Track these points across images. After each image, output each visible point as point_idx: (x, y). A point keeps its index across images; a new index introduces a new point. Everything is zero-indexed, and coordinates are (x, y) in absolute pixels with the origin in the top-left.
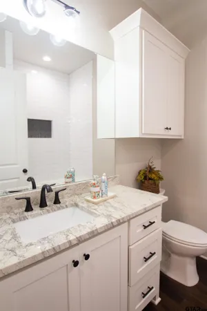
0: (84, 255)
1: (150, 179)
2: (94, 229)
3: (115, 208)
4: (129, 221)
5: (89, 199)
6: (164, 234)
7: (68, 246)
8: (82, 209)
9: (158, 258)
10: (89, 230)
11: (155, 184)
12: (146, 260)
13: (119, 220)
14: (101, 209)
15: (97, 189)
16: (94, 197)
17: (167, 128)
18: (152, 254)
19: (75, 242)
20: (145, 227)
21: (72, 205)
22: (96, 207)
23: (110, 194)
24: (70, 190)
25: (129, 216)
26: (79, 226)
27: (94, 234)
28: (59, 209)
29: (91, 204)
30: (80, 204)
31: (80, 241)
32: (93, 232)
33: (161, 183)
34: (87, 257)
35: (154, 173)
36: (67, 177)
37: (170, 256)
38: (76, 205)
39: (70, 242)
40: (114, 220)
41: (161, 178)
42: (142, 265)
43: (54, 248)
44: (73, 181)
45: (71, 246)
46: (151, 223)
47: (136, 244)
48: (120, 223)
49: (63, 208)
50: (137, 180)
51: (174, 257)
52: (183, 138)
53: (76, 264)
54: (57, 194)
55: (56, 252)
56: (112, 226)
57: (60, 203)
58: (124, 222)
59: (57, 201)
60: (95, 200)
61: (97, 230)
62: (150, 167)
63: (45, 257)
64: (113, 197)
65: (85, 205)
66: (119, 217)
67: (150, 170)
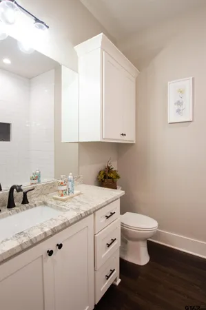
0: (58, 245)
1: (109, 178)
2: (66, 221)
3: (82, 203)
4: (94, 212)
5: (58, 197)
6: (122, 224)
7: (44, 237)
8: (51, 206)
9: (117, 243)
10: (62, 222)
11: (113, 182)
12: (109, 245)
13: (87, 212)
14: (69, 205)
15: (64, 188)
16: (62, 195)
17: (122, 134)
18: (113, 241)
19: (50, 233)
20: (107, 217)
21: (41, 204)
22: (64, 203)
23: (76, 192)
24: (38, 190)
25: (95, 208)
26: (51, 220)
27: (66, 226)
28: (27, 208)
29: (59, 202)
30: (49, 202)
31: (55, 232)
32: (65, 223)
33: (118, 181)
34: (60, 246)
35: (112, 172)
36: (32, 179)
37: (126, 242)
38: (45, 204)
39: (45, 233)
40: (82, 212)
41: (118, 177)
42: (106, 251)
43: (31, 240)
44: (39, 182)
45: (46, 237)
46: (112, 214)
47: (101, 233)
48: (87, 214)
49: (32, 207)
50: (98, 179)
51: (130, 242)
52: (134, 142)
53: (50, 253)
54: (25, 194)
55: (34, 243)
56: (80, 218)
57: (28, 202)
58: (91, 214)
59: (25, 201)
60: (63, 198)
61: (68, 221)
62: (109, 168)
63: (23, 249)
64: (78, 195)
65: (54, 203)
66: (86, 210)
67: (109, 169)
